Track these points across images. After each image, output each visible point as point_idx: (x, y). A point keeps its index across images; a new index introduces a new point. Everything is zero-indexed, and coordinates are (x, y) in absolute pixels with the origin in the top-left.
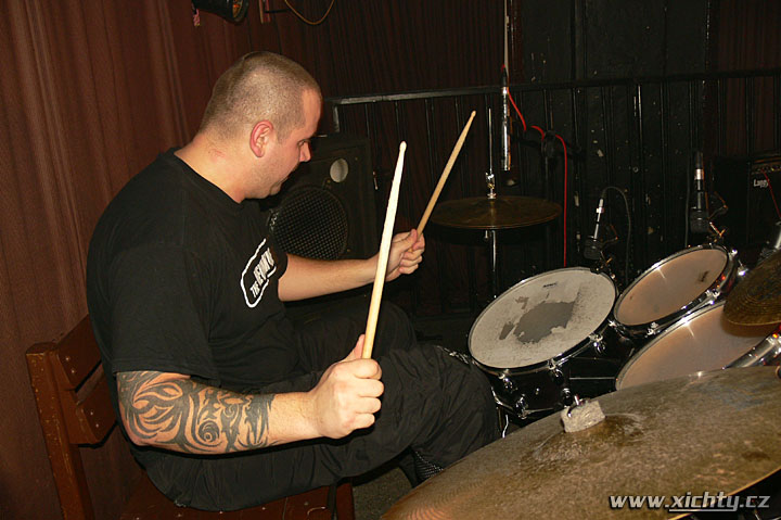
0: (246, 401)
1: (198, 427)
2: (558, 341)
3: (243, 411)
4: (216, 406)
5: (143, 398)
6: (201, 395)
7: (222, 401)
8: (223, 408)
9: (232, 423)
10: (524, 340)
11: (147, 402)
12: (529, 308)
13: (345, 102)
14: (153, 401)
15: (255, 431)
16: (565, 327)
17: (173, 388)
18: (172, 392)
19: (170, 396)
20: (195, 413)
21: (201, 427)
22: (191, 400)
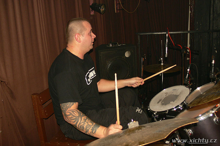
0: (93, 125)
1: (80, 125)
2: (171, 105)
3: (91, 127)
4: (85, 123)
5: (69, 112)
6: (83, 118)
7: (87, 122)
8: (87, 124)
9: (88, 129)
10: (163, 104)
11: (69, 114)
12: (167, 95)
13: (141, 34)
14: (71, 114)
15: (92, 132)
16: (174, 102)
17: (76, 113)
18: (76, 114)
19: (75, 115)
20: (80, 122)
21: (81, 126)
22: (80, 118)
